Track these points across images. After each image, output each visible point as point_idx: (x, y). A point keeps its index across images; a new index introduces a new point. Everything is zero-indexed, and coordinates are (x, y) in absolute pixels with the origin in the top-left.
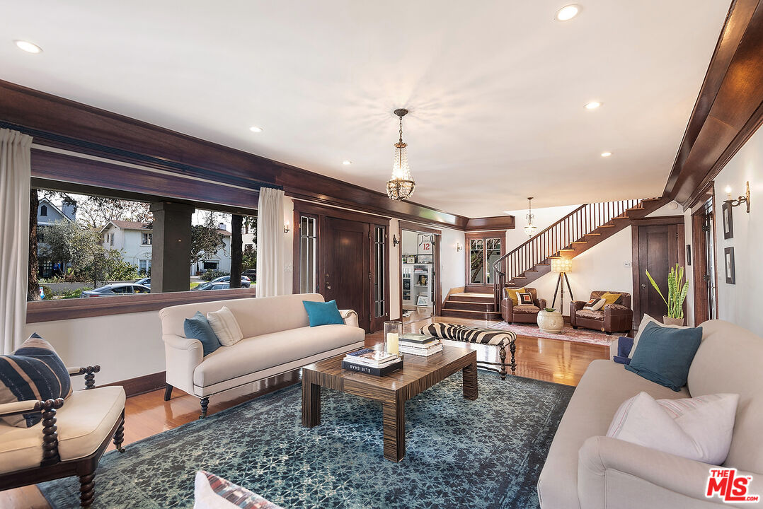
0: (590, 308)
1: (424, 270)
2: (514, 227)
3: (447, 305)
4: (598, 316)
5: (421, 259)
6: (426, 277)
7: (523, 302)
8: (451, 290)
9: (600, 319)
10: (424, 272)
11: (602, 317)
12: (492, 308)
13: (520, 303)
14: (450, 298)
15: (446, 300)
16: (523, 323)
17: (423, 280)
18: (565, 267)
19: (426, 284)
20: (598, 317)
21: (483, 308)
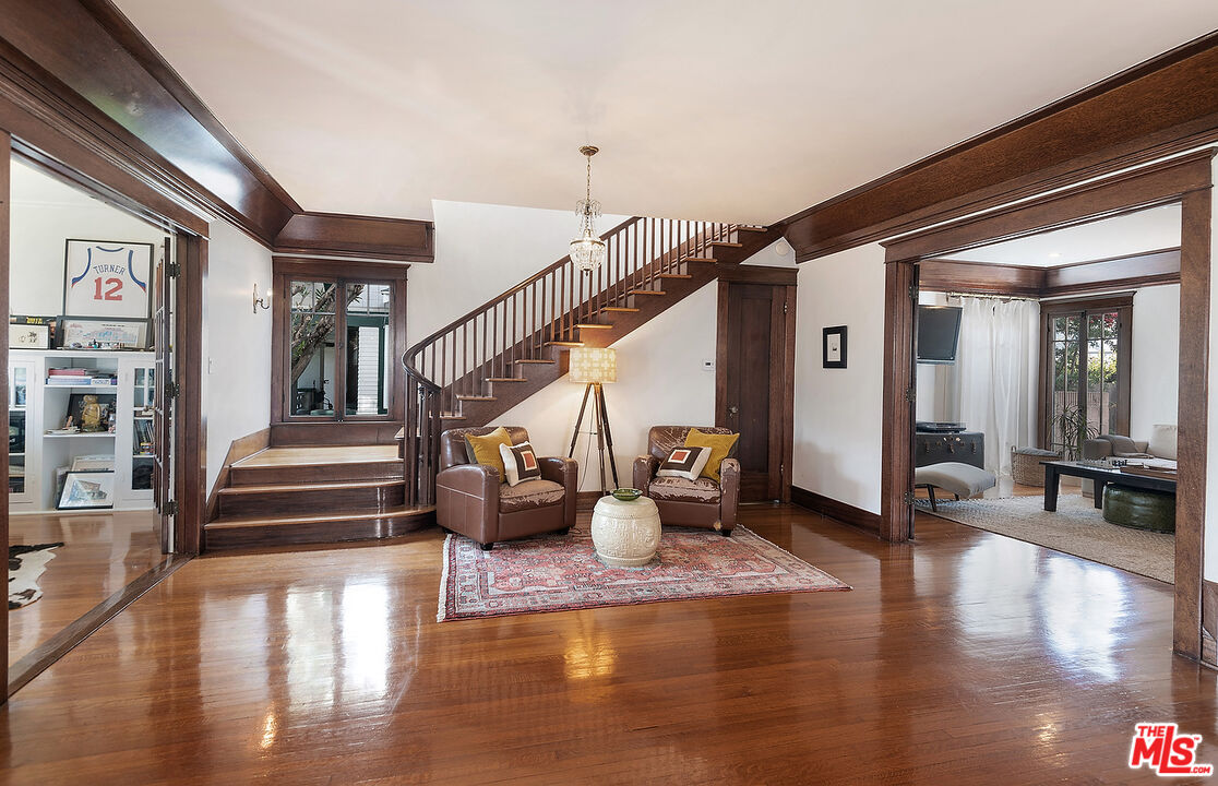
0: (684, 474)
1: (98, 374)
2: (430, 258)
3: (225, 507)
4: (706, 492)
5: (74, 332)
6: (109, 401)
7: (523, 474)
8: (234, 445)
9: (713, 501)
10: (102, 386)
11: (717, 494)
12: (397, 497)
13: (514, 479)
14: (231, 476)
15: (218, 485)
16: (520, 539)
17: (92, 412)
18: (591, 369)
19: (104, 426)
20: (707, 496)
21: (362, 500)
